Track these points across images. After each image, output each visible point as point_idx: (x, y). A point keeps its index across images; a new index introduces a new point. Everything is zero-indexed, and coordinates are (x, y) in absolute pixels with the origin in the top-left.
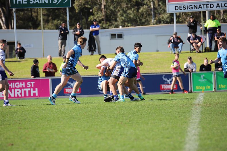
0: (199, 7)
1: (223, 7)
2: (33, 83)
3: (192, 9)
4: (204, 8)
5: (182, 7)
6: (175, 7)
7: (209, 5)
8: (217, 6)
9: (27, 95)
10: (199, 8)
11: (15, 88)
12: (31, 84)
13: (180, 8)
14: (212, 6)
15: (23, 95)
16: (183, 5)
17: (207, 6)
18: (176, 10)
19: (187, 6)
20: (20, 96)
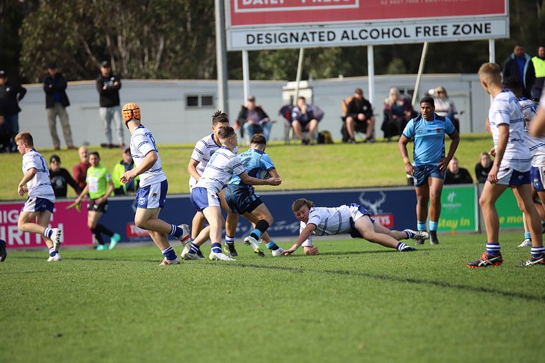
0: (303, 39)
1: (356, 39)
3: (287, 41)
4: (313, 40)
5: (263, 37)
6: (248, 36)
7: (326, 34)
8: (343, 37)
10: (302, 41)
11: (9, 224)
13: (259, 39)
14: (331, 36)
15: (28, 241)
16: (265, 33)
17: (320, 36)
18: (248, 43)
19: (275, 35)
20: (20, 242)
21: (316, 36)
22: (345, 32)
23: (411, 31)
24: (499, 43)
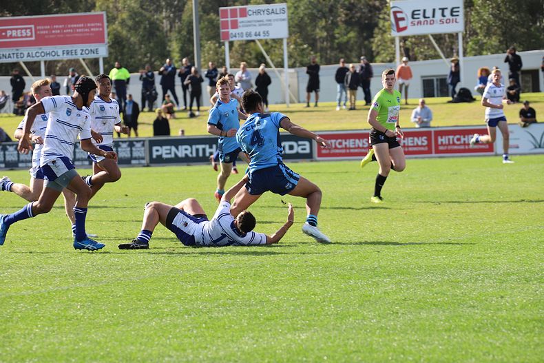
1: (34, 57)
7: (19, 55)
14: (22, 55)
21: (15, 55)
22: (29, 53)
23: (60, 52)
24: (104, 59)
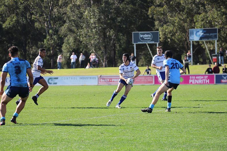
2: (207, 77)
9: (204, 82)
11: (199, 79)
12: (206, 77)
15: (202, 82)
20: (201, 83)
